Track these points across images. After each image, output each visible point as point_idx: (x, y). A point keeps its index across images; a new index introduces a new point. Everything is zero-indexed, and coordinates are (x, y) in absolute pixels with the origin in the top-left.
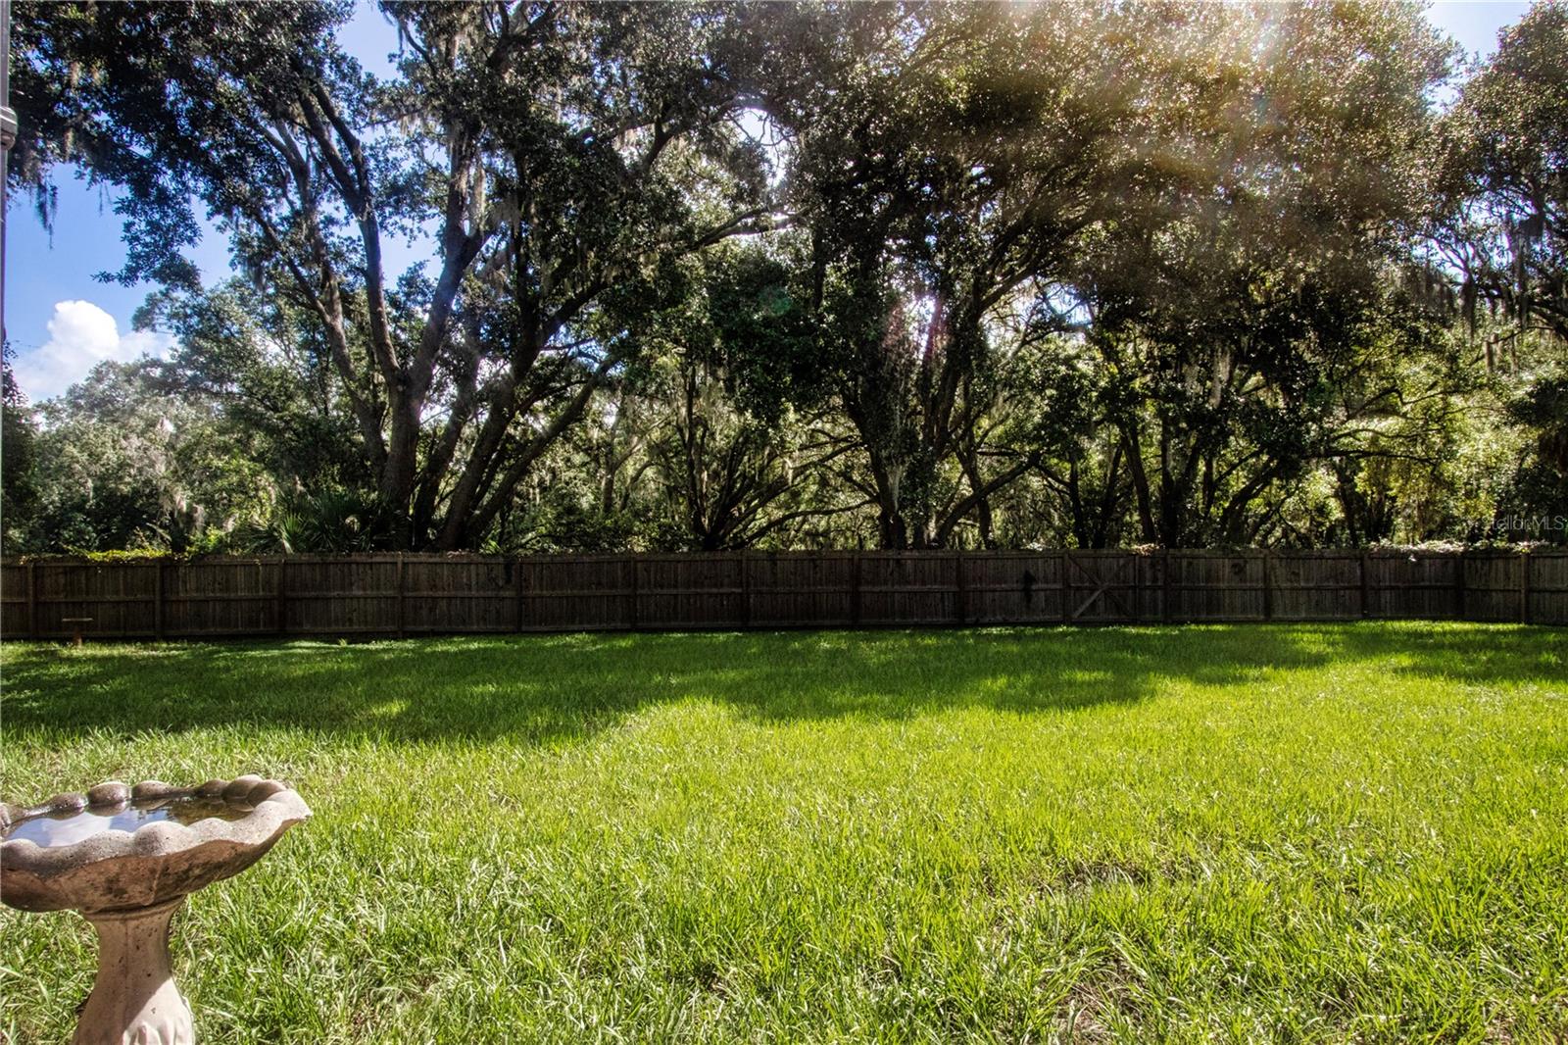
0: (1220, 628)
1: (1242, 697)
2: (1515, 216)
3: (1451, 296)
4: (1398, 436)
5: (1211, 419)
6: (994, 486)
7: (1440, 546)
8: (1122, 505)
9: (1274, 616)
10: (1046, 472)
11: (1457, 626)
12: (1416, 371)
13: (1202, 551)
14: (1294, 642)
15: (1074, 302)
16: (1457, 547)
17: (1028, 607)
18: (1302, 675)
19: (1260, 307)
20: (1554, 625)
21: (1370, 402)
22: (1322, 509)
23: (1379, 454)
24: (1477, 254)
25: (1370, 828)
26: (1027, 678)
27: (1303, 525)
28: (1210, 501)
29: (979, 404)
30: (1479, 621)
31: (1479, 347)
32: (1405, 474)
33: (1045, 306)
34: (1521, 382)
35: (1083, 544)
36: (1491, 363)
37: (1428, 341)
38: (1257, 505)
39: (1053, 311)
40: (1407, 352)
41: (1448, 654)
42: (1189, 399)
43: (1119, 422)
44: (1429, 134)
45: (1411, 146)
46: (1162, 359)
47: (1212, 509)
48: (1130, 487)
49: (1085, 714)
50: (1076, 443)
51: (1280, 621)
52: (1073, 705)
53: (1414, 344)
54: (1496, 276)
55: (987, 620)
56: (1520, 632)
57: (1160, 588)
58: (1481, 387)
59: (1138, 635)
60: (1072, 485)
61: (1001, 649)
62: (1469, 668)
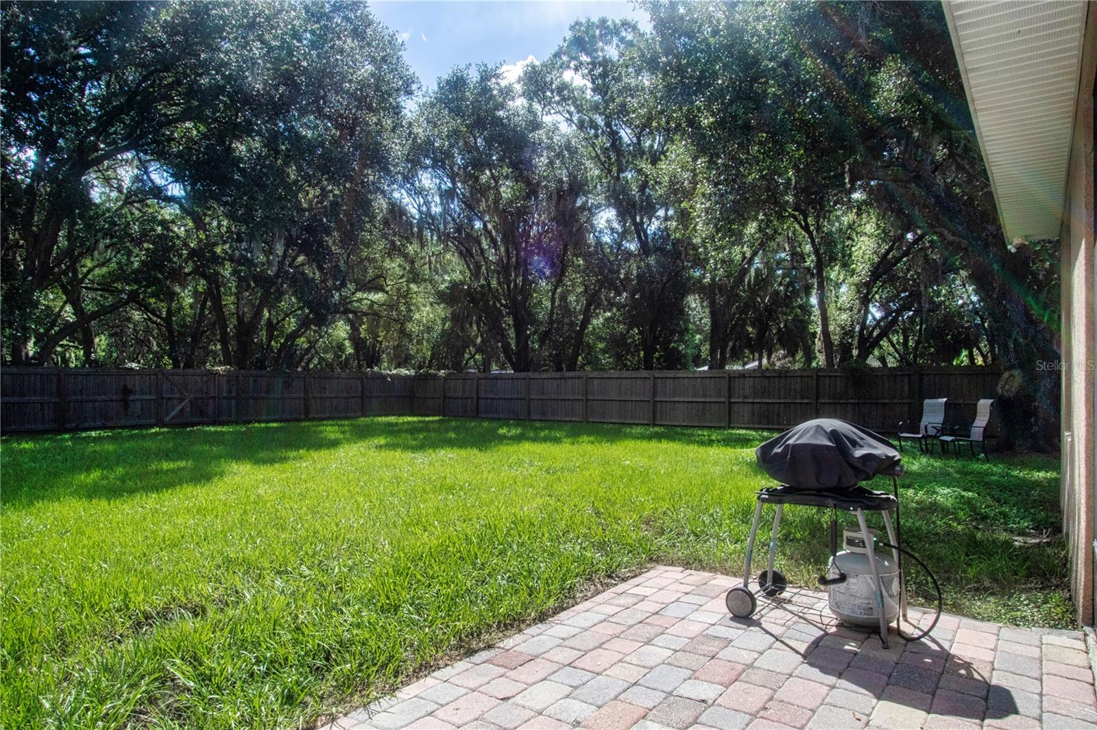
0: (275, 425)
1: (284, 472)
2: (443, 186)
3: (411, 224)
4: (383, 305)
5: (270, 281)
6: (94, 315)
7: (404, 372)
8: (207, 337)
9: (310, 416)
10: (144, 307)
11: (410, 419)
12: (394, 266)
13: (264, 372)
14: (321, 432)
15: (170, 179)
16: (412, 372)
17: (126, 414)
18: (324, 453)
19: (304, 210)
20: (455, 416)
21: (369, 282)
22: (341, 347)
23: (374, 314)
24: (425, 202)
25: (354, 547)
26: (120, 470)
27: (329, 356)
28: (271, 337)
29: (81, 246)
30: (421, 416)
31: (425, 257)
32: (387, 328)
33: (145, 177)
34: (444, 280)
35: (176, 364)
36: (430, 268)
37: (400, 250)
38: (302, 342)
39: (152, 181)
40: (389, 255)
41: (404, 435)
42: (256, 266)
43: (203, 275)
44: (402, 126)
45: (393, 130)
46: (238, 234)
47: (273, 343)
48: (214, 324)
49: (166, 495)
50: (168, 288)
51: (314, 419)
52: (156, 489)
53: (393, 250)
54: (433, 218)
55: (86, 425)
56: (440, 420)
57: (234, 398)
58: (425, 280)
59: (216, 432)
60: (168, 320)
61: (98, 449)
62: (413, 443)
